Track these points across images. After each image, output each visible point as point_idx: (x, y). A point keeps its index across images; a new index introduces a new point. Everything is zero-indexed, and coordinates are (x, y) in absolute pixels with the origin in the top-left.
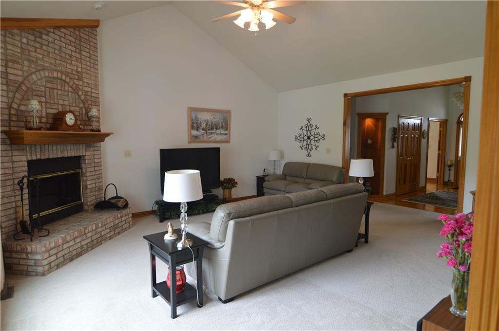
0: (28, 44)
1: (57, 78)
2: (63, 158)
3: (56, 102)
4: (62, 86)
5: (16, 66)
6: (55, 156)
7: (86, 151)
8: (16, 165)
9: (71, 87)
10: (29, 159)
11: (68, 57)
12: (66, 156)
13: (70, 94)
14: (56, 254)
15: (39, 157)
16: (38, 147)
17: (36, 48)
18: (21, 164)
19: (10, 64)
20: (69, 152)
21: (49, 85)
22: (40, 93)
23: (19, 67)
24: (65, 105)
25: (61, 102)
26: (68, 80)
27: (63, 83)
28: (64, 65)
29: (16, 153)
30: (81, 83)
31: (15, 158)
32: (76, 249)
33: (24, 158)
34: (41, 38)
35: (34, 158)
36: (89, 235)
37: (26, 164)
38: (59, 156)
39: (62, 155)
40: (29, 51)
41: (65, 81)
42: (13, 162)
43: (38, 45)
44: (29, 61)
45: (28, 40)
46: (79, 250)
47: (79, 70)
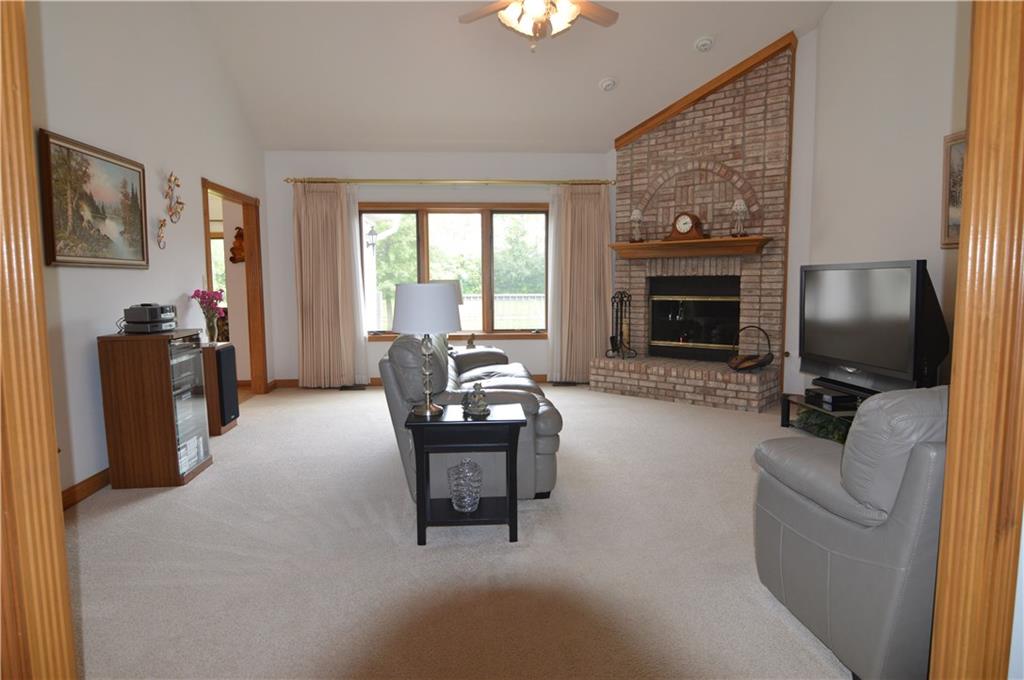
0: (657, 144)
1: (694, 170)
2: (695, 278)
3: (690, 202)
4: (701, 179)
5: (641, 175)
6: (682, 274)
7: (741, 269)
8: (633, 280)
9: (718, 174)
10: (648, 275)
11: (716, 132)
12: (701, 274)
13: (716, 185)
14: (605, 376)
15: (659, 274)
16: (659, 261)
17: (666, 144)
18: (638, 280)
19: (635, 176)
20: (707, 269)
21: (683, 183)
22: (667, 197)
23: (645, 174)
24: (706, 204)
25: (699, 201)
26: (710, 167)
27: (704, 173)
28: (707, 148)
29: (634, 268)
30: (740, 162)
31: (633, 274)
32: (631, 385)
33: (643, 274)
34: (674, 128)
35: (653, 275)
36: (652, 378)
37: (644, 280)
38: (688, 274)
39: (694, 274)
40: (657, 151)
41: (706, 170)
42: (631, 277)
43: (669, 139)
44: (657, 163)
45: (657, 138)
46: (635, 389)
47: (738, 142)
